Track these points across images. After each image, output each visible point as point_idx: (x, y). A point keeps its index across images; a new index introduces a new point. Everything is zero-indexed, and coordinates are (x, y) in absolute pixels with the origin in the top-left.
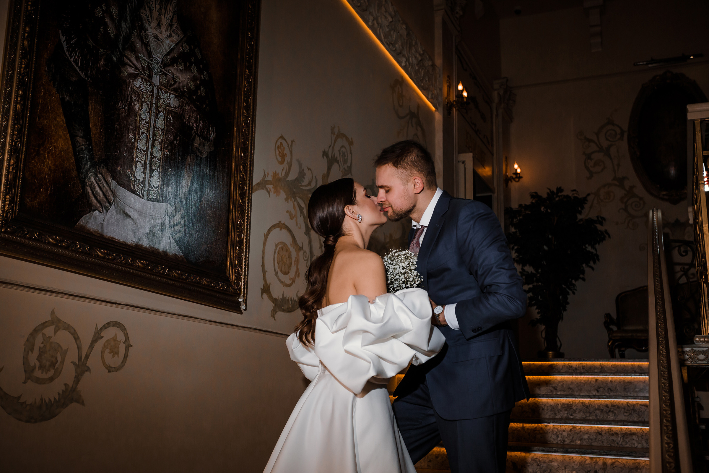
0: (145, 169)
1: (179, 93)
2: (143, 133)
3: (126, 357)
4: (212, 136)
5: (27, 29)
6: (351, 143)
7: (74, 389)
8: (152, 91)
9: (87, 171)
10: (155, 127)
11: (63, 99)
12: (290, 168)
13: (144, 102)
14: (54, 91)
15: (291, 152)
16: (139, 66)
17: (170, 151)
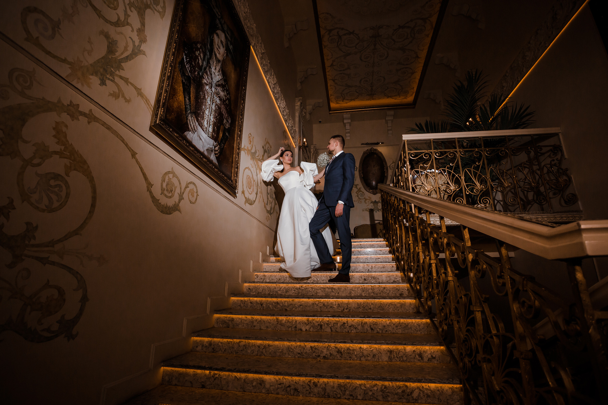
0: (207, 123)
1: (220, 100)
2: (208, 108)
3: (196, 199)
4: (230, 121)
5: (175, 45)
6: (271, 147)
7: (178, 205)
8: (212, 93)
9: (188, 114)
10: (212, 108)
11: (182, 80)
12: (252, 147)
13: (209, 96)
14: (180, 76)
15: (253, 141)
16: (208, 81)
17: (216, 120)
